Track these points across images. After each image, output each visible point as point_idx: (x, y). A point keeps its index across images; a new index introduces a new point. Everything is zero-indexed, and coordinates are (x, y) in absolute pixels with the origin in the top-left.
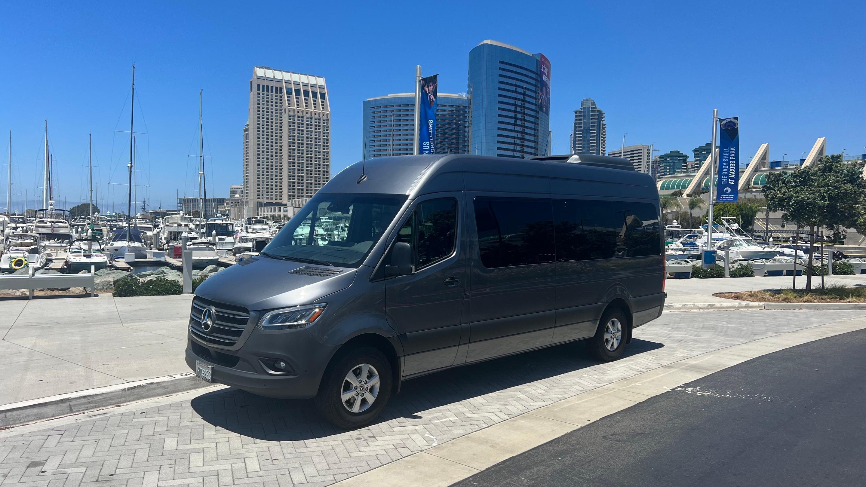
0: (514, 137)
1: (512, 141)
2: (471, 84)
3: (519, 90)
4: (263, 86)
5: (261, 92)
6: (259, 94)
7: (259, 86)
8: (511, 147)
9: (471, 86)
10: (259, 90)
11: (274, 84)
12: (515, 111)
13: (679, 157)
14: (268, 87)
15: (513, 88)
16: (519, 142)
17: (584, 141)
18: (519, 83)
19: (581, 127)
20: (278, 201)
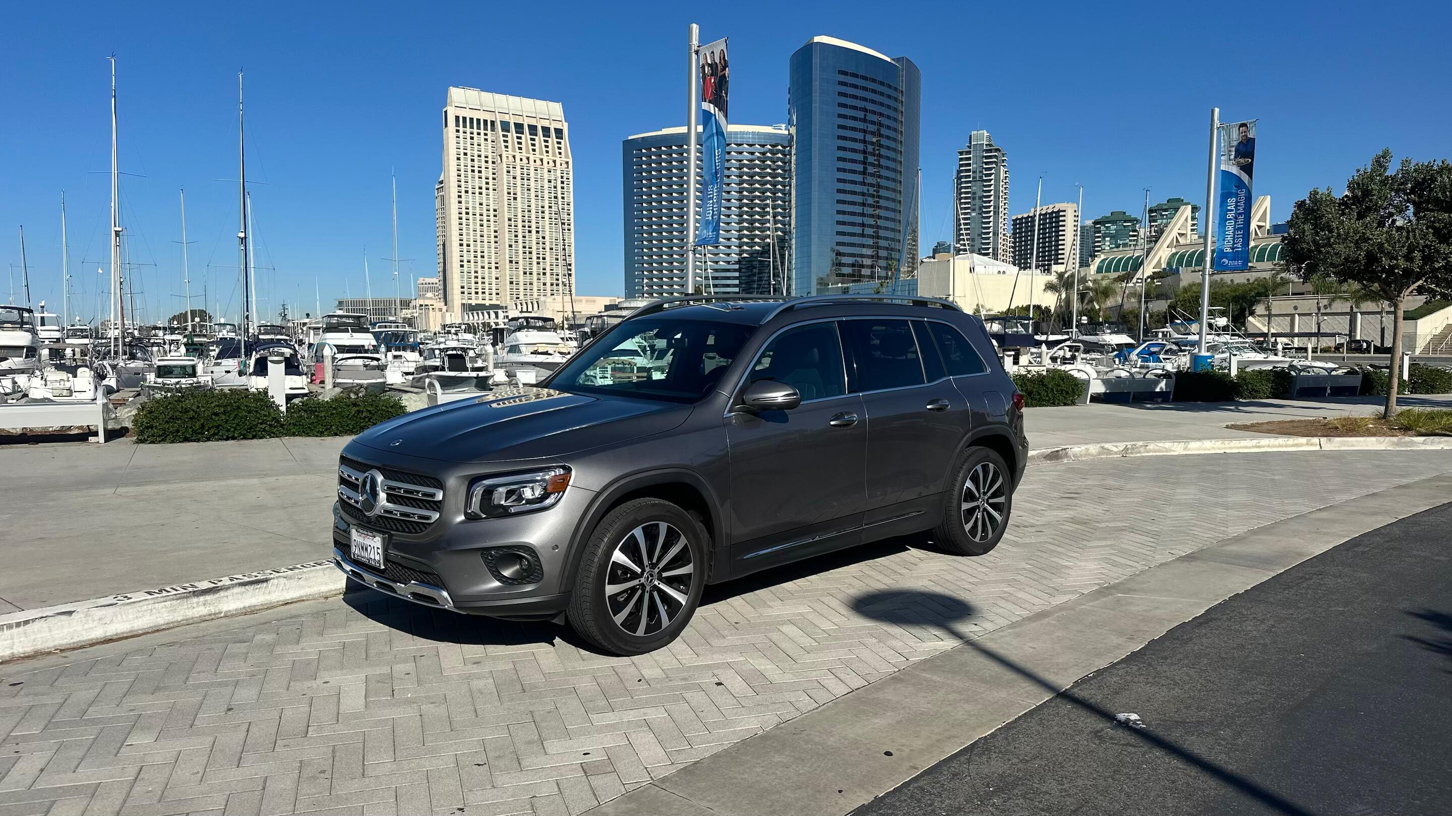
0: (863, 194)
1: (859, 199)
2: (794, 109)
3: (871, 117)
4: (464, 119)
5: (461, 129)
6: (458, 131)
7: (457, 118)
8: (858, 209)
9: (794, 113)
10: (457, 125)
11: (482, 116)
12: (864, 152)
13: (1125, 221)
14: (471, 120)
15: (861, 115)
16: (870, 201)
17: (974, 199)
18: (870, 106)
19: (969, 176)
20: (494, 302)
